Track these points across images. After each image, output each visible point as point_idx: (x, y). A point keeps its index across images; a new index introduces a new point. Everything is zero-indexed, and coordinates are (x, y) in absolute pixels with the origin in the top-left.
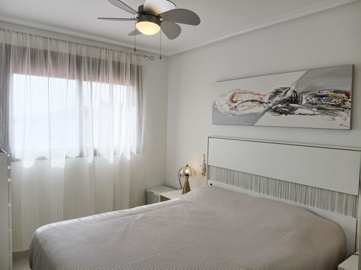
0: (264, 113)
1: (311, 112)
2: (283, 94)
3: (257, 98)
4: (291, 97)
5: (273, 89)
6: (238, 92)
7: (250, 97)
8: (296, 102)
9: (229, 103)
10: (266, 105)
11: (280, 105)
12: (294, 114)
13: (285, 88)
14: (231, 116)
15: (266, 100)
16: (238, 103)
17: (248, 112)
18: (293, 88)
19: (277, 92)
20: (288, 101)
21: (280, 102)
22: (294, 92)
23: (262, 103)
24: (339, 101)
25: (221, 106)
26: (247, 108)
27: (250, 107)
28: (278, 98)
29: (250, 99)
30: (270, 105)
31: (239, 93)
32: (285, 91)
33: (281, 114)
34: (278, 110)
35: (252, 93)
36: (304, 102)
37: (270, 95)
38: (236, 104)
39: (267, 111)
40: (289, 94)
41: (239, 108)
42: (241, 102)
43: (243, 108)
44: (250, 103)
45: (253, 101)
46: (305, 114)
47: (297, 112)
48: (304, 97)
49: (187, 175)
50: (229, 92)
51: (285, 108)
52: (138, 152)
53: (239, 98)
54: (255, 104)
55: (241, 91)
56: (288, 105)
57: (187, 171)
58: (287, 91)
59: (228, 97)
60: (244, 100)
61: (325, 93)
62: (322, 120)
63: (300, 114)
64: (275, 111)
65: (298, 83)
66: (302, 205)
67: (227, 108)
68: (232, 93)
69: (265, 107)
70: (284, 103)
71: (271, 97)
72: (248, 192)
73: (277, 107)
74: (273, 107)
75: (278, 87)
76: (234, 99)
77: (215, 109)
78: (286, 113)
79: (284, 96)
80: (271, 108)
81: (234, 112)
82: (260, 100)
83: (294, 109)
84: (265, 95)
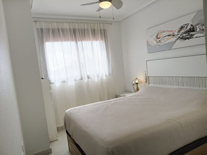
0: (176, 41)
1: (203, 35)
2: (185, 28)
3: (171, 33)
4: (190, 29)
5: (179, 27)
6: (160, 32)
7: (167, 33)
8: (193, 31)
9: (156, 39)
10: (176, 36)
11: (184, 35)
12: (193, 38)
13: (186, 24)
14: (158, 46)
15: (176, 33)
16: (161, 38)
17: (167, 42)
18: (191, 23)
19: (182, 28)
20: (189, 31)
21: (184, 33)
22: (192, 25)
23: (174, 35)
25: (151, 42)
26: (166, 40)
27: (168, 39)
28: (183, 31)
29: (167, 35)
30: (179, 36)
31: (161, 33)
32: (186, 26)
33: (186, 39)
34: (183, 38)
35: (168, 31)
36: (198, 30)
37: (178, 30)
38: (159, 39)
39: (177, 39)
40: (189, 27)
41: (162, 41)
43: (164, 41)
44: (167, 37)
45: (169, 35)
46: (199, 37)
47: (194, 36)
48: (198, 27)
49: (137, 83)
50: (155, 33)
51: (187, 35)
52: (109, 75)
53: (161, 36)
54: (170, 37)
55: (162, 31)
56: (189, 34)
57: (137, 82)
58: (187, 26)
59: (155, 36)
60: (164, 36)
63: (197, 37)
64: (182, 38)
65: (193, 20)
66: (204, 88)
67: (155, 42)
68: (157, 34)
69: (176, 37)
70: (186, 33)
71: (179, 31)
72: (172, 87)
73: (183, 36)
74: (181, 37)
75: (182, 25)
76: (158, 37)
77: (148, 44)
78: (188, 38)
79: (186, 29)
80: (179, 37)
81: (159, 44)
83: (192, 35)
84: (175, 31)
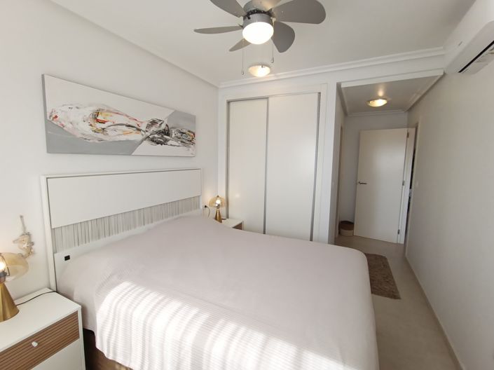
0: (142, 141)
1: (177, 144)
2: (158, 125)
3: (132, 123)
5: (150, 119)
6: (106, 109)
7: (125, 120)
8: (168, 134)
9: (91, 121)
10: (143, 133)
11: (156, 136)
12: (167, 144)
13: (160, 120)
14: (97, 142)
15: (143, 127)
16: (107, 124)
17: (123, 138)
18: (166, 122)
19: (153, 123)
20: (163, 132)
21: (157, 133)
22: (167, 125)
23: (139, 130)
24: (191, 138)
25: (71, 123)
26: (121, 133)
27: (125, 133)
28: (154, 128)
29: (125, 123)
30: (148, 134)
31: (108, 111)
32: (160, 123)
33: (158, 143)
34: (155, 140)
35: (128, 116)
36: (173, 135)
37: (147, 123)
38: (103, 126)
39: (145, 139)
40: (163, 126)
41: (109, 132)
42: (112, 124)
43: (115, 133)
44: (124, 128)
45: (129, 126)
46: (174, 145)
47: (169, 143)
48: (173, 131)
50: (90, 105)
51: (160, 138)
53: (108, 118)
54: (131, 130)
55: (111, 110)
56: (162, 136)
58: (162, 123)
59: (88, 112)
60: (116, 123)
61: (184, 131)
62: (182, 150)
63: (171, 145)
64: (152, 140)
65: (169, 118)
67: (86, 128)
68: (94, 108)
69: (142, 135)
70: (159, 133)
71: (148, 126)
73: (155, 138)
74: (151, 137)
75: (155, 117)
76: (100, 118)
77: (55, 126)
78: (161, 143)
79: (159, 127)
80: (148, 137)
81: (100, 136)
82: (136, 126)
83: (166, 140)
84: (142, 122)
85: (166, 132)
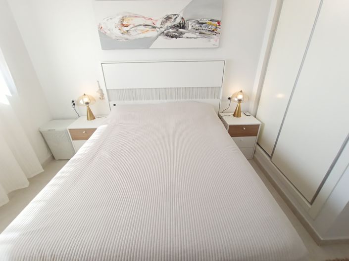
0: (157, 37)
1: (195, 36)
2: (173, 20)
3: (149, 22)
4: (179, 23)
5: (164, 15)
6: (128, 15)
7: (142, 21)
8: (184, 27)
9: (120, 26)
10: (158, 30)
11: (171, 30)
12: (182, 37)
13: (175, 15)
14: (125, 40)
15: (158, 25)
16: (129, 27)
17: (142, 36)
18: (181, 15)
19: (168, 18)
20: (177, 26)
22: (182, 18)
23: (154, 27)
24: (213, 28)
25: (109, 30)
26: (140, 32)
27: (143, 32)
28: (169, 24)
29: (142, 23)
30: (163, 30)
31: (130, 16)
32: (175, 17)
33: (172, 37)
34: (169, 34)
35: (144, 17)
36: (190, 28)
37: (161, 20)
38: (127, 29)
39: (160, 35)
40: (178, 20)
41: (131, 32)
42: (133, 26)
43: (136, 33)
44: (143, 28)
45: (146, 25)
46: (190, 38)
47: (184, 36)
48: (190, 23)
49: (87, 103)
50: (118, 15)
51: (175, 32)
53: (130, 22)
54: (147, 28)
55: (132, 15)
56: (177, 30)
57: (86, 100)
58: (176, 17)
59: (117, 20)
60: (136, 25)
61: (204, 22)
62: (201, 42)
63: (187, 37)
64: (167, 35)
65: (185, 10)
67: (117, 32)
68: (120, 17)
69: (157, 31)
70: (174, 28)
71: (163, 23)
73: (169, 32)
74: (166, 32)
75: (168, 13)
76: (125, 23)
77: (102, 34)
78: (176, 37)
79: (174, 22)
80: (163, 33)
81: (126, 36)
82: (153, 25)
83: (182, 33)
84: (156, 20)
85: (182, 26)
